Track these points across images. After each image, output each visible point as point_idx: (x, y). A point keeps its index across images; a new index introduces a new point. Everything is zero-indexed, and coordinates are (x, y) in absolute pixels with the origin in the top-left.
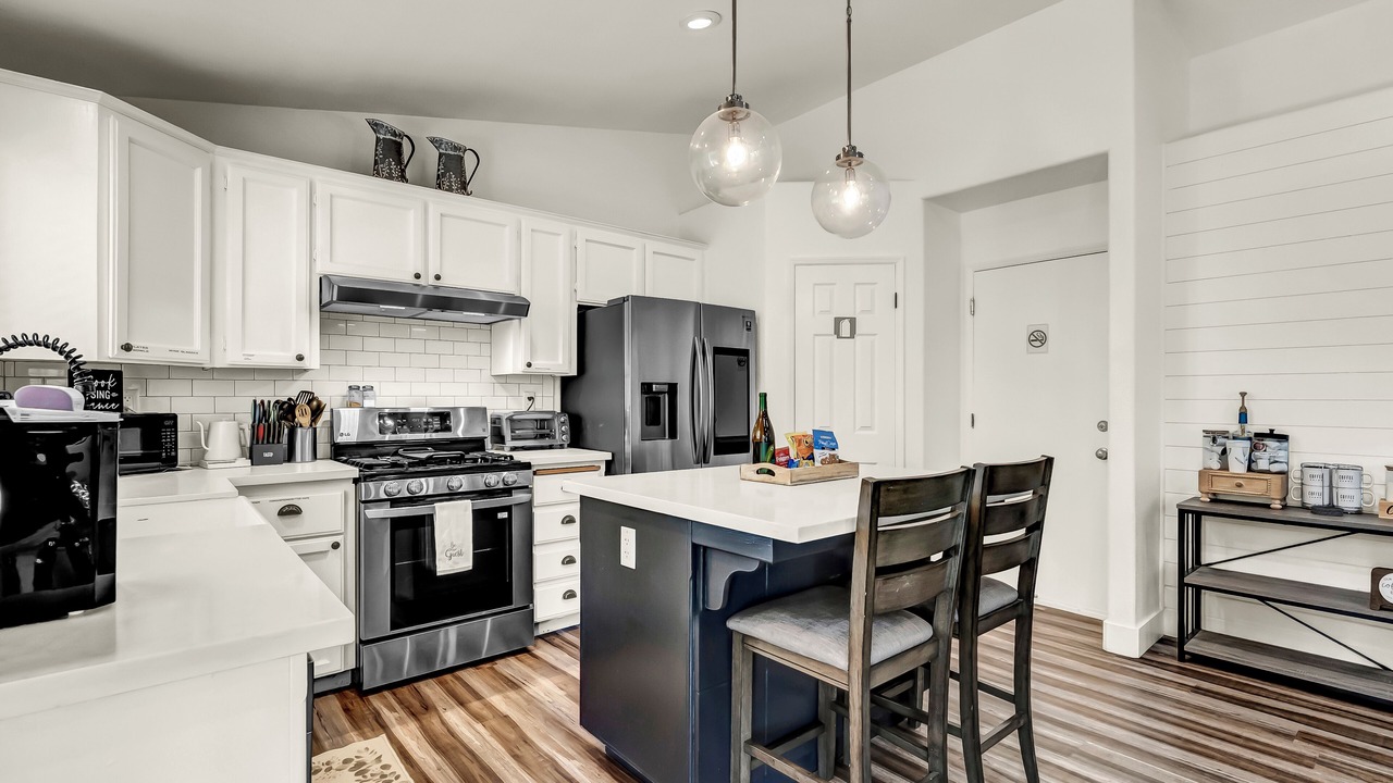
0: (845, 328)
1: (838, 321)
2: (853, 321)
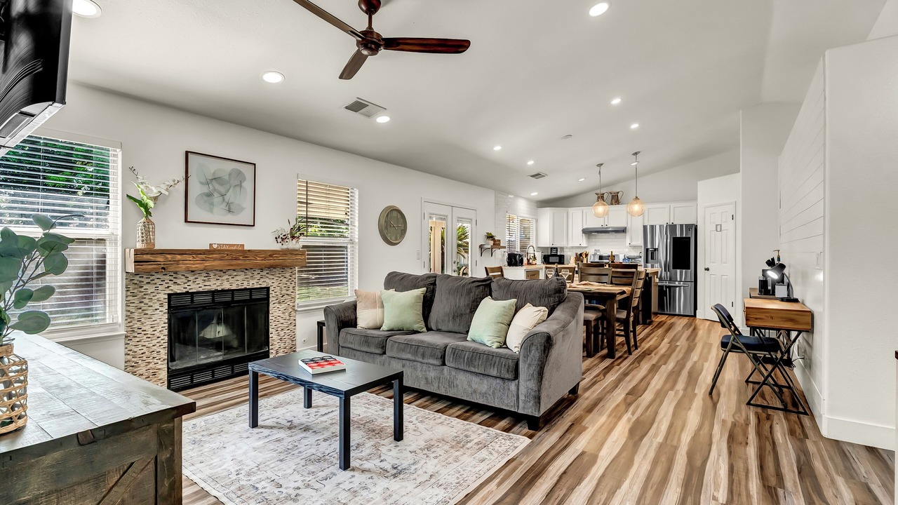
0: (719, 227)
1: (717, 225)
2: (721, 225)
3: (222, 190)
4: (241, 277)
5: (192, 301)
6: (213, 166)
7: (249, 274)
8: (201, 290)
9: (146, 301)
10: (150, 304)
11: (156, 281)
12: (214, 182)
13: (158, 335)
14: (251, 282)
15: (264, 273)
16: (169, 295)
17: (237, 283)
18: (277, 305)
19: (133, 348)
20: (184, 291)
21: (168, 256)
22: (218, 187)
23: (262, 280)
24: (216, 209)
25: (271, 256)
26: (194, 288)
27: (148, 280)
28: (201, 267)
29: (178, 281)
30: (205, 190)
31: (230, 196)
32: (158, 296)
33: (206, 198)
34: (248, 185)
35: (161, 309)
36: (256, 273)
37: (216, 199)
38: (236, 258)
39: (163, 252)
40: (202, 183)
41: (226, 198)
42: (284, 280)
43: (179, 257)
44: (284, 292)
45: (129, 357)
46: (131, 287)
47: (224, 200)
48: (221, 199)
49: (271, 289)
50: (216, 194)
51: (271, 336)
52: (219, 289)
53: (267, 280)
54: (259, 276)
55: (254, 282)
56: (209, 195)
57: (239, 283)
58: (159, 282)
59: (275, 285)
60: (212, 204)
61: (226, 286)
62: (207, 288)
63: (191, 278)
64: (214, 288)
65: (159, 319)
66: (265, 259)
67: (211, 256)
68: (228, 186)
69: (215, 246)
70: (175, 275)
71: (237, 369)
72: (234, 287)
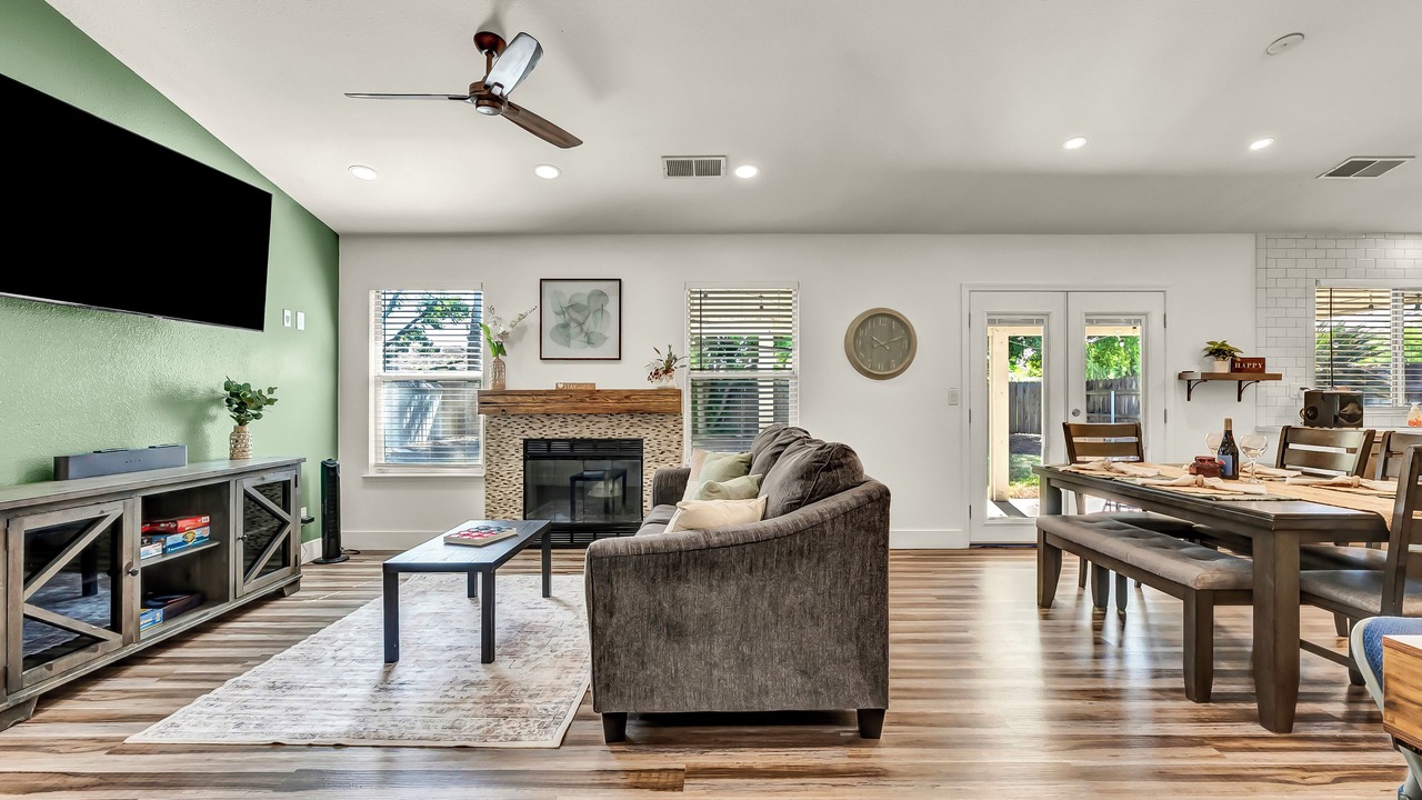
3: (580, 318)
4: (605, 423)
5: (549, 449)
6: (569, 290)
7: (615, 420)
8: (557, 436)
9: (503, 445)
10: (507, 448)
11: (513, 424)
12: (570, 310)
13: (514, 482)
14: (618, 431)
15: (635, 420)
16: (526, 442)
17: (600, 431)
18: (655, 465)
19: (492, 492)
20: (540, 436)
21: (509, 398)
22: (574, 315)
23: (632, 429)
24: (573, 342)
25: (627, 397)
26: (550, 434)
27: (505, 423)
28: (541, 409)
29: (534, 426)
30: (560, 320)
31: (590, 325)
32: (515, 440)
33: (561, 330)
34: (612, 307)
35: (517, 455)
36: (623, 420)
37: (574, 329)
38: (585, 400)
39: (512, 393)
40: (556, 313)
41: (585, 328)
42: (665, 431)
43: (519, 398)
44: (663, 448)
45: (489, 501)
46: (491, 429)
47: (582, 330)
48: (578, 329)
49: (645, 441)
50: (573, 325)
51: (644, 504)
52: (578, 437)
53: (639, 430)
54: (627, 425)
55: (622, 430)
56: (565, 326)
57: (602, 431)
58: (515, 425)
59: (649, 437)
60: (568, 336)
61: (586, 434)
62: (564, 436)
63: (547, 423)
64: (571, 435)
65: (515, 466)
66: (619, 401)
67: (553, 397)
68: (586, 313)
69: (561, 386)
70: (530, 419)
71: (578, 538)
72: (596, 436)
